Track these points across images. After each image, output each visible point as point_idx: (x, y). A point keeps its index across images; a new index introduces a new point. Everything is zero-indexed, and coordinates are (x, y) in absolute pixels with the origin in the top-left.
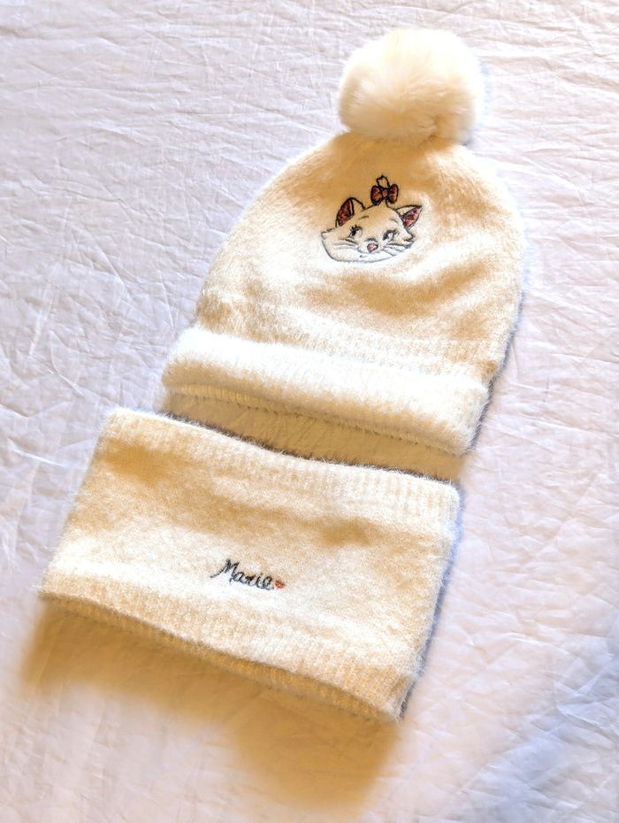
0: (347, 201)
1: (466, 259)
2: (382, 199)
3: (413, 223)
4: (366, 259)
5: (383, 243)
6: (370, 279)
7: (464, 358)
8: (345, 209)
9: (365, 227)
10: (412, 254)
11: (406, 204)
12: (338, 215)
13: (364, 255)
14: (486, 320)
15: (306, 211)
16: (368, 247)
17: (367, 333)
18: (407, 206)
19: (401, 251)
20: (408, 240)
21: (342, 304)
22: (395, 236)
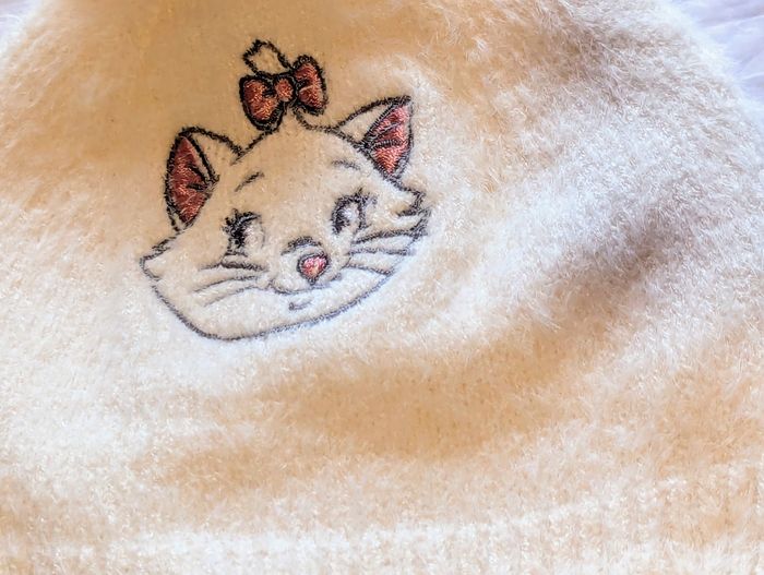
0: (178, 142)
1: (605, 217)
2: (282, 107)
3: (405, 156)
4: (311, 311)
5: (337, 244)
6: (349, 372)
7: (727, 523)
8: (183, 170)
9: (266, 211)
10: (442, 253)
11: (358, 104)
12: (169, 193)
13: (299, 299)
14: (744, 388)
15: (69, 209)
16: (301, 268)
17: (402, 535)
18: (365, 109)
19: (403, 253)
20: (408, 213)
21: (290, 472)
22: (367, 209)
